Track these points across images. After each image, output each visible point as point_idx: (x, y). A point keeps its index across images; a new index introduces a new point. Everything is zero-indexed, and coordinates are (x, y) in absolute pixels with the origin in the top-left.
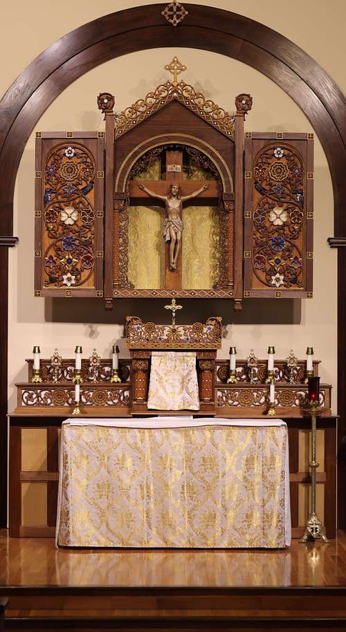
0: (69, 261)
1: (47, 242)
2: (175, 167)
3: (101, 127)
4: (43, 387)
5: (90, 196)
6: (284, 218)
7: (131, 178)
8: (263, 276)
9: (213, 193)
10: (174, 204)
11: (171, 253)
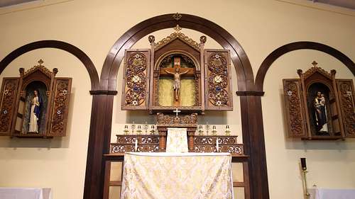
0: (135, 96)
1: (127, 88)
2: (177, 63)
3: (150, 47)
4: (122, 145)
5: (145, 72)
6: (221, 79)
7: (161, 66)
8: (213, 102)
9: (192, 72)
10: (177, 75)
11: (176, 94)
